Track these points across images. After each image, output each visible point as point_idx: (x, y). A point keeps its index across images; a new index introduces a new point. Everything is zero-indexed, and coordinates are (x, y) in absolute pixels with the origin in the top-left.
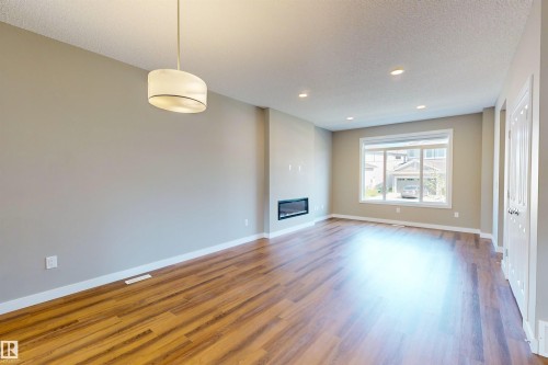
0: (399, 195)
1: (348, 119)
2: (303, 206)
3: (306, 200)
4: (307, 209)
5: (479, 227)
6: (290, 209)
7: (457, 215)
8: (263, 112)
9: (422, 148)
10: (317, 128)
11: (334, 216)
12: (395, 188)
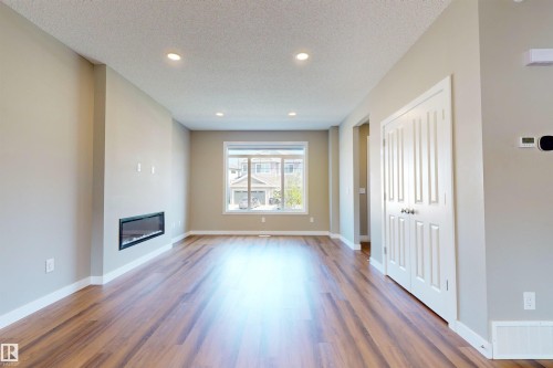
0: (237, 206)
1: (218, 115)
2: (157, 223)
3: (161, 215)
4: (162, 227)
5: (328, 229)
6: (137, 229)
7: (312, 220)
8: (92, 70)
9: (283, 157)
10: (174, 120)
11: (192, 233)
12: (232, 200)
